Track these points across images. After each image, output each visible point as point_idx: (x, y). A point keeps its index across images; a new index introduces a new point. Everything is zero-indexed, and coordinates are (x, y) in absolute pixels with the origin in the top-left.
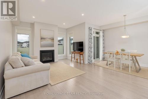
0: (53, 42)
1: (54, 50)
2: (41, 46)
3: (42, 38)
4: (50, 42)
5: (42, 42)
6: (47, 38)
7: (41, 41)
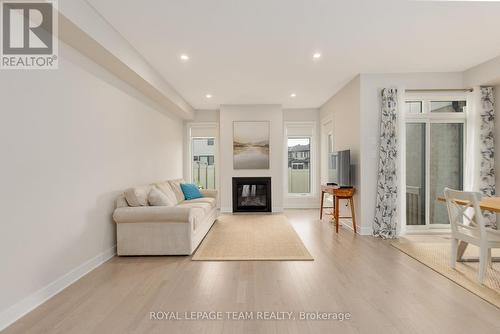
0: (265, 156)
1: (270, 179)
2: (236, 168)
3: (238, 146)
4: (257, 154)
5: (236, 156)
6: (250, 144)
7: (235, 154)
